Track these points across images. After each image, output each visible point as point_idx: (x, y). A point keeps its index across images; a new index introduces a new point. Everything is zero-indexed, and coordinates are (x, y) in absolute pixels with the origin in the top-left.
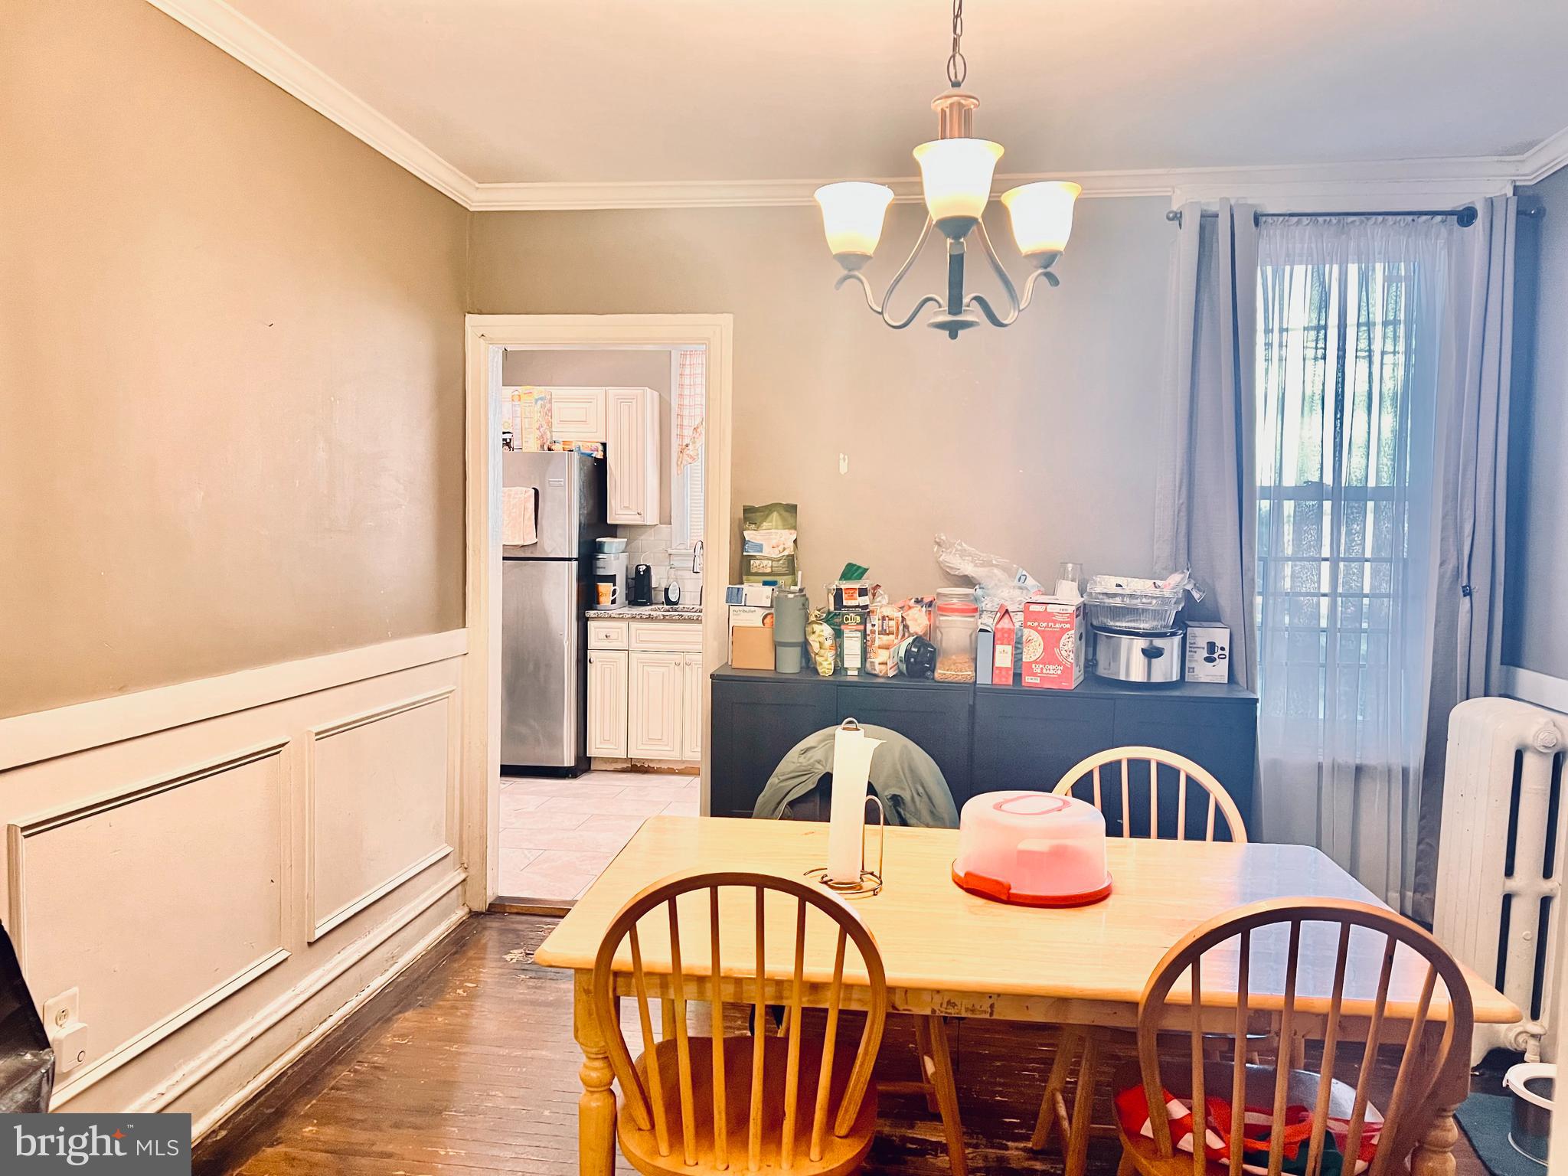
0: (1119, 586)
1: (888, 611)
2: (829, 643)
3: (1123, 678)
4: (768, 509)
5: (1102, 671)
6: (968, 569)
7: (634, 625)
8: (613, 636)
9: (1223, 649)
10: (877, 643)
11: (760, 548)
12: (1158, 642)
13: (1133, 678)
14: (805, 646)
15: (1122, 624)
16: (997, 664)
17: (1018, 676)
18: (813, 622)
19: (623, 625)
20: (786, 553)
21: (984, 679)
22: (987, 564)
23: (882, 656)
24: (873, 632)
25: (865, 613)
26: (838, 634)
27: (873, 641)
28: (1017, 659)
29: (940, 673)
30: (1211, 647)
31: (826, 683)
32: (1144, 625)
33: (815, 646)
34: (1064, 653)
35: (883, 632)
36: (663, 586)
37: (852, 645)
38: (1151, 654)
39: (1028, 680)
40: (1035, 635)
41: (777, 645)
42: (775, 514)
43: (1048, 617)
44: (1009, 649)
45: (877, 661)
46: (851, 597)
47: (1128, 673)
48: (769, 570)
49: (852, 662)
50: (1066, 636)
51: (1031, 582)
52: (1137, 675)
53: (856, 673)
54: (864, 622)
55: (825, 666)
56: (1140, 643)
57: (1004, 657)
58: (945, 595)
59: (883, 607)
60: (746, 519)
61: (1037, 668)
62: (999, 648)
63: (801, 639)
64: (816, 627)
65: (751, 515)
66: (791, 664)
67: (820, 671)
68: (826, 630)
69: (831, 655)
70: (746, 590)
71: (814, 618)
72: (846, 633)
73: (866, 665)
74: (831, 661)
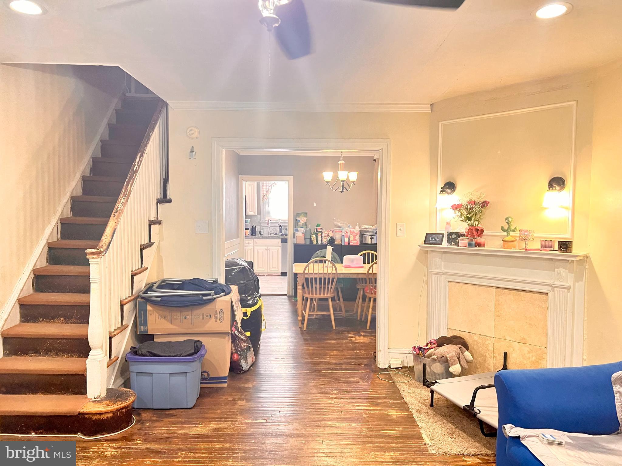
0: (366, 227)
1: (326, 232)
2: (315, 238)
3: (367, 243)
4: (301, 214)
5: (364, 242)
6: (339, 224)
7: (255, 240)
8: (250, 243)
10: (324, 238)
11: (300, 221)
12: (373, 237)
14: (311, 239)
15: (367, 234)
16: (345, 241)
17: (349, 244)
19: (252, 240)
20: (305, 222)
21: (343, 244)
22: (343, 224)
23: (325, 240)
24: (323, 236)
25: (322, 233)
26: (317, 237)
28: (349, 240)
29: (335, 243)
31: (315, 245)
32: (371, 234)
33: (313, 239)
34: (357, 239)
35: (325, 236)
37: (319, 239)
39: (351, 244)
40: (352, 236)
41: (305, 239)
42: (302, 214)
43: (354, 232)
44: (347, 238)
45: (324, 241)
46: (319, 230)
48: (302, 225)
49: (319, 242)
50: (357, 236)
51: (351, 227)
52: (369, 243)
53: (320, 244)
54: (321, 234)
55: (315, 243)
56: (370, 237)
57: (347, 240)
58: (335, 229)
59: (325, 232)
60: (297, 215)
61: (352, 242)
63: (310, 238)
64: (313, 235)
65: (298, 215)
66: (308, 242)
67: (314, 243)
68: (314, 236)
69: (316, 240)
70: (298, 229)
71: (312, 234)
72: (318, 236)
73: (322, 242)
74: (316, 241)
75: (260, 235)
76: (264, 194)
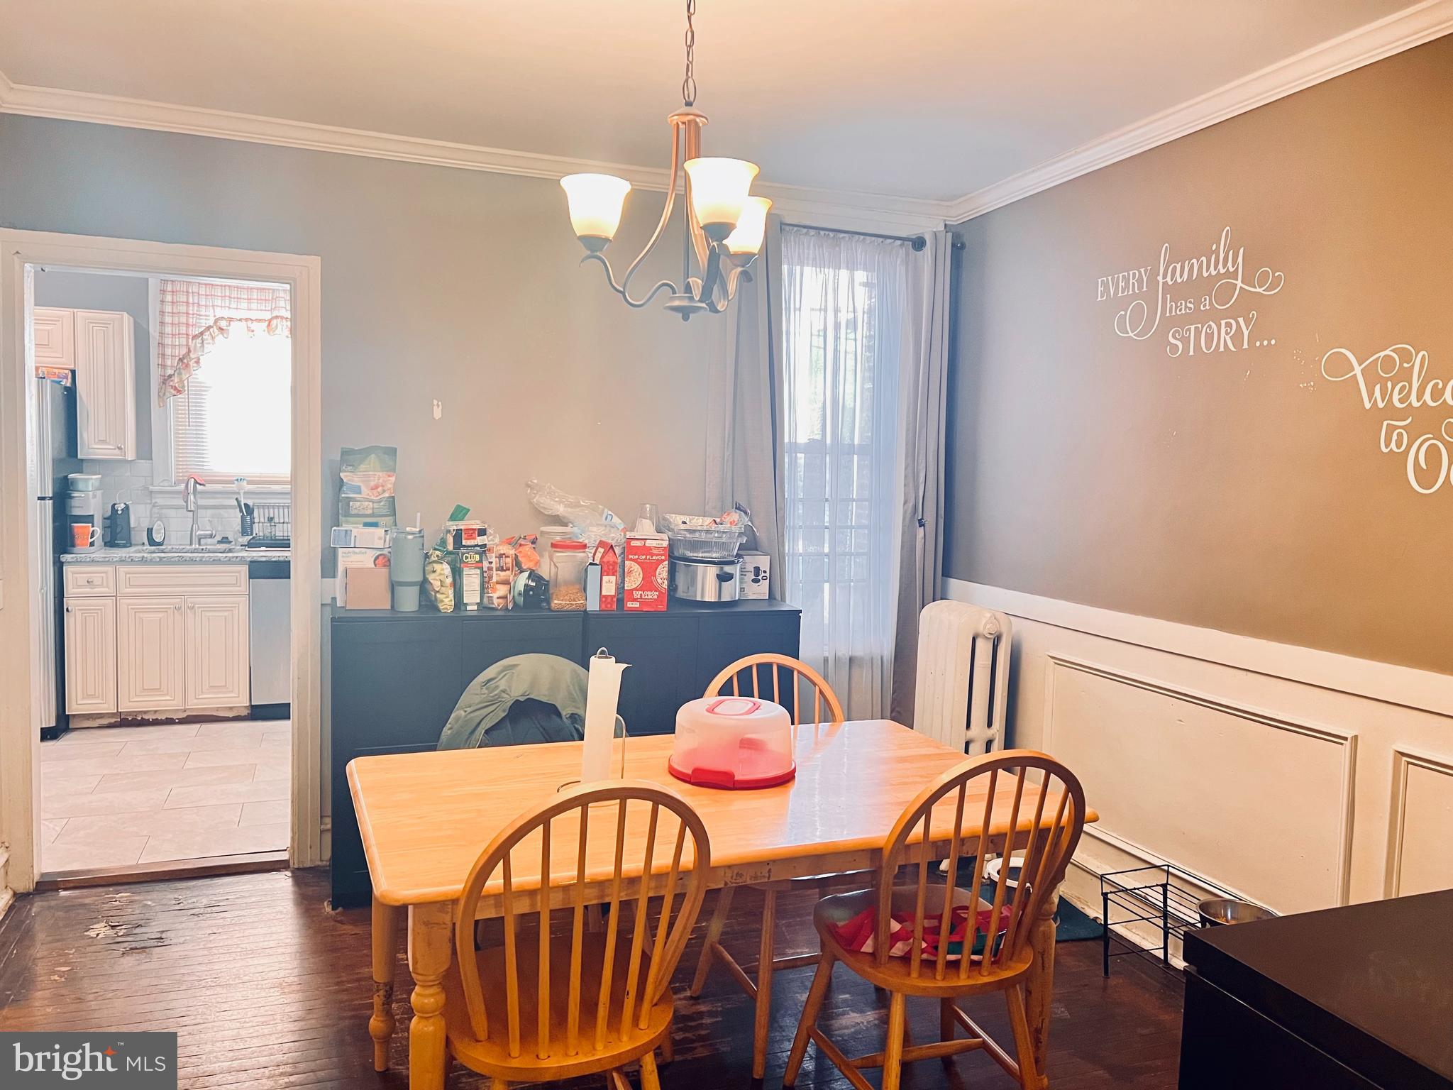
0: (684, 523)
1: (503, 550)
2: (449, 580)
3: (699, 599)
4: (366, 452)
5: (681, 593)
6: (561, 510)
7: (123, 569)
8: (97, 581)
9: (765, 572)
10: (494, 580)
11: (358, 490)
12: (728, 569)
13: (707, 599)
14: (424, 585)
15: (700, 555)
16: (603, 593)
17: (620, 602)
18: (434, 562)
19: (110, 569)
20: (387, 495)
21: (593, 605)
22: (577, 505)
23: (502, 590)
24: (490, 569)
25: (482, 551)
26: (457, 573)
27: (491, 577)
28: (620, 587)
29: (556, 603)
30: (757, 570)
31: (448, 619)
32: (716, 555)
33: (436, 585)
34: (659, 581)
35: (501, 569)
36: (145, 524)
37: (471, 580)
38: (724, 578)
39: (630, 605)
40: (636, 567)
41: (393, 586)
42: (373, 456)
43: (647, 550)
44: (614, 579)
45: (495, 596)
46: (470, 537)
47: (703, 596)
48: (370, 512)
49: (472, 598)
50: (661, 566)
51: (616, 520)
52: (710, 596)
53: (475, 608)
54: (481, 560)
55: (446, 602)
56: (712, 571)
57: (610, 587)
58: (548, 533)
59: (498, 546)
60: (343, 461)
61: (637, 595)
62: (605, 578)
63: (420, 578)
64: (437, 567)
65: (349, 457)
66: (409, 602)
67: (441, 607)
68: (445, 569)
69: (451, 592)
70: (355, 532)
71: (434, 558)
72: (466, 571)
73: (485, 600)
74: (452, 596)
75: (152, 542)
76: (169, 372)
